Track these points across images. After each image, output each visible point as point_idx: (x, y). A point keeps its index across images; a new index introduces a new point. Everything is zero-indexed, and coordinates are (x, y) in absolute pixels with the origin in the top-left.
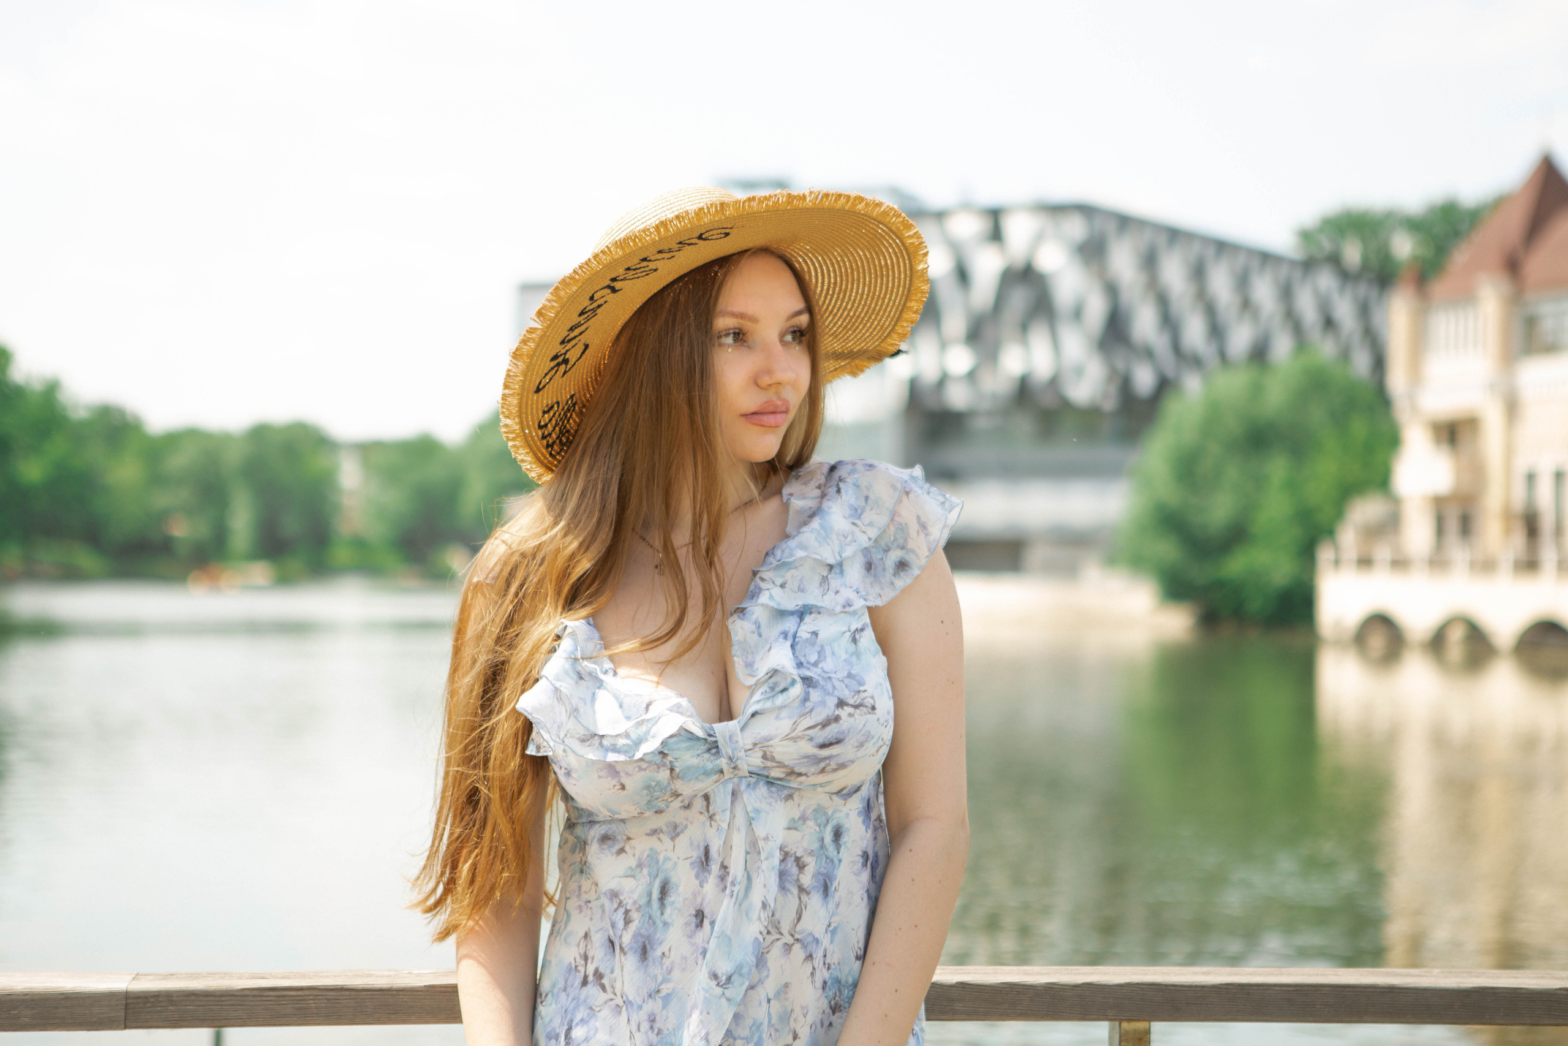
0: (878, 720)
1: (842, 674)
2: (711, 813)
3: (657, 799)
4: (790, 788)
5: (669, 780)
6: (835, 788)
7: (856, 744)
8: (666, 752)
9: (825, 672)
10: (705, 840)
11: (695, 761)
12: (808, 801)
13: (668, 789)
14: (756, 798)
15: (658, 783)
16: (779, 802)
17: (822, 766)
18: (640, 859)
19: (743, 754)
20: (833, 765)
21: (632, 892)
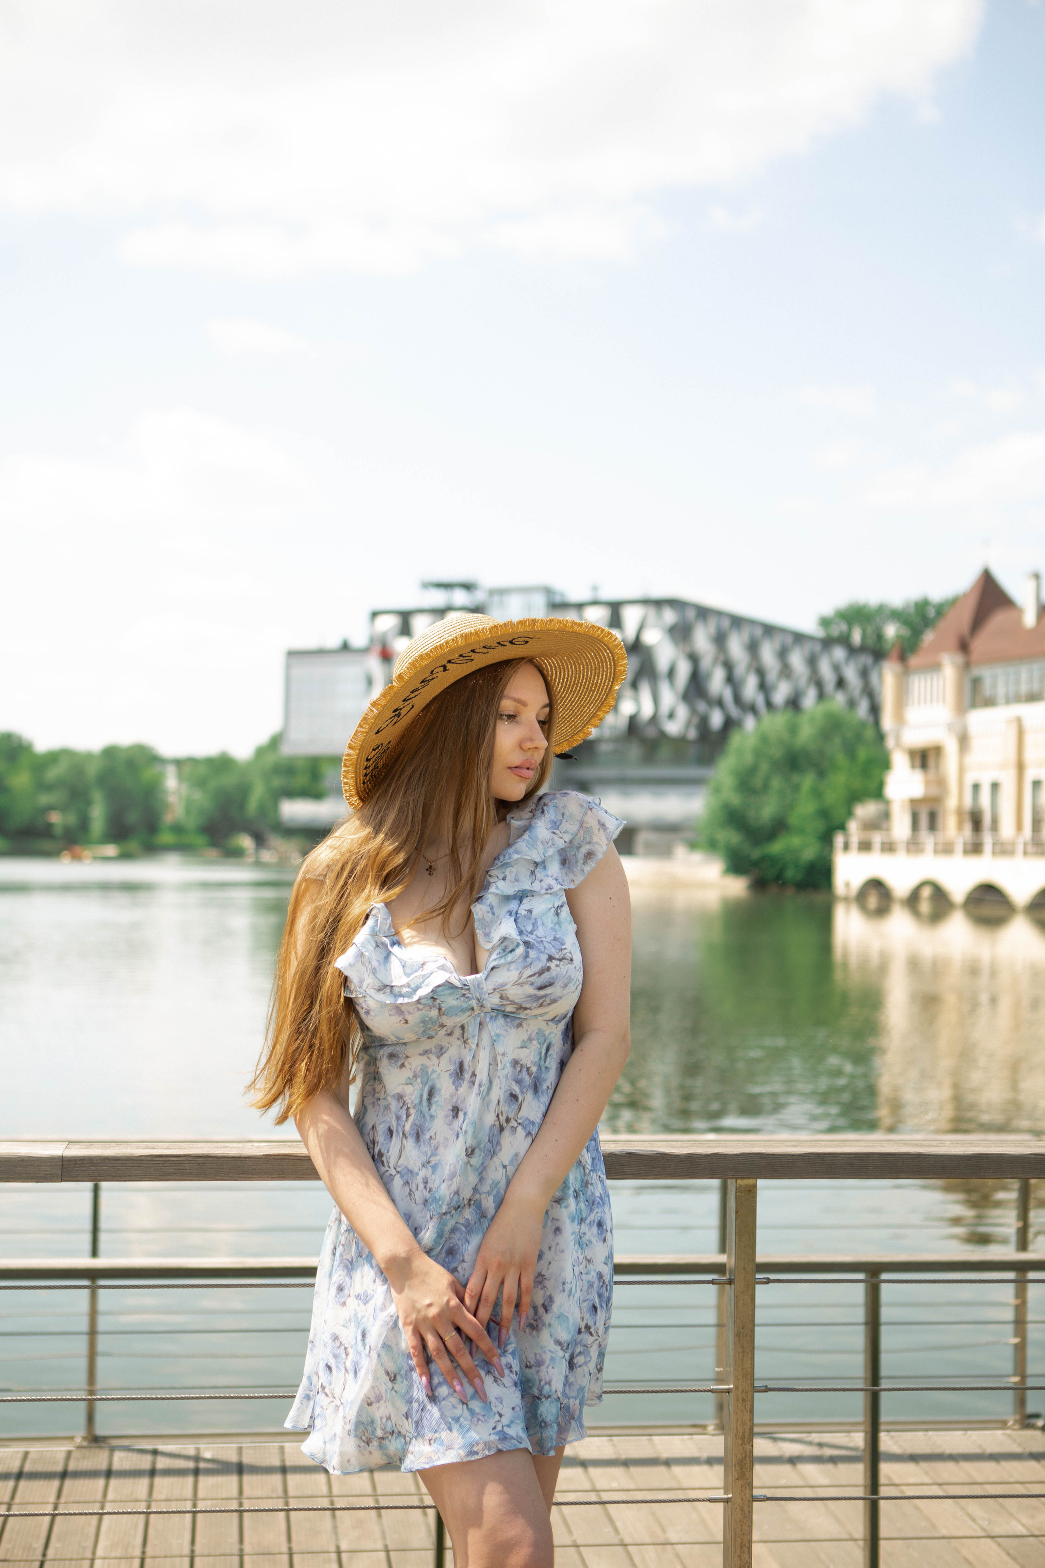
0: (575, 968)
1: (549, 939)
2: (465, 1038)
3: (430, 1029)
4: (520, 1018)
5: (438, 1016)
6: (550, 1016)
7: (562, 985)
8: (435, 997)
9: (538, 937)
10: (460, 1058)
11: (455, 1003)
12: (533, 1026)
13: (437, 1022)
14: (496, 1027)
15: (430, 1019)
16: (513, 1028)
17: (541, 1002)
18: (415, 1072)
19: (487, 996)
20: (548, 1001)
21: (411, 1095)
